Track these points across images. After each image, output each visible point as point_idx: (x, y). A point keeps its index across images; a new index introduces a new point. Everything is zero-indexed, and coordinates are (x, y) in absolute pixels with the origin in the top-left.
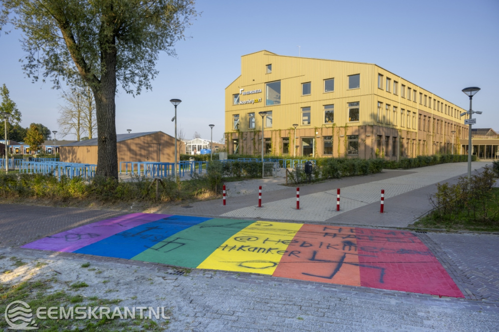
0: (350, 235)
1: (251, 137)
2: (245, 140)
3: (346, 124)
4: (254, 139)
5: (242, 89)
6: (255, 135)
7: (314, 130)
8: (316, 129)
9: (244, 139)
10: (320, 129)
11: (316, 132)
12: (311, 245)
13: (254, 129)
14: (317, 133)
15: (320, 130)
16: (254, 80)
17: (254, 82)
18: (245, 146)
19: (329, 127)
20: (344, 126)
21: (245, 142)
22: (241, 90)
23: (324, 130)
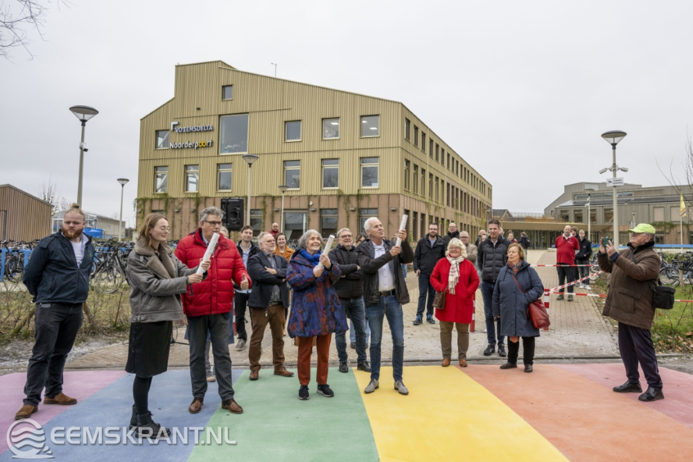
1: (190, 208)
2: (178, 212)
3: (359, 190)
4: (196, 212)
5: (176, 123)
6: (197, 205)
7: (306, 198)
8: (309, 197)
9: (176, 210)
10: (317, 198)
11: (309, 202)
13: (197, 194)
14: (311, 203)
15: (316, 200)
16: (198, 109)
17: (200, 113)
18: (177, 223)
19: (331, 195)
20: (356, 193)
21: (178, 217)
22: (173, 123)
23: (323, 198)
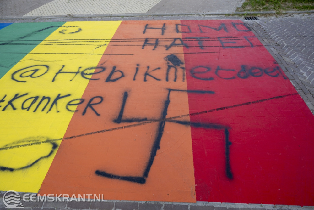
0: (175, 39)
12: (123, 76)
